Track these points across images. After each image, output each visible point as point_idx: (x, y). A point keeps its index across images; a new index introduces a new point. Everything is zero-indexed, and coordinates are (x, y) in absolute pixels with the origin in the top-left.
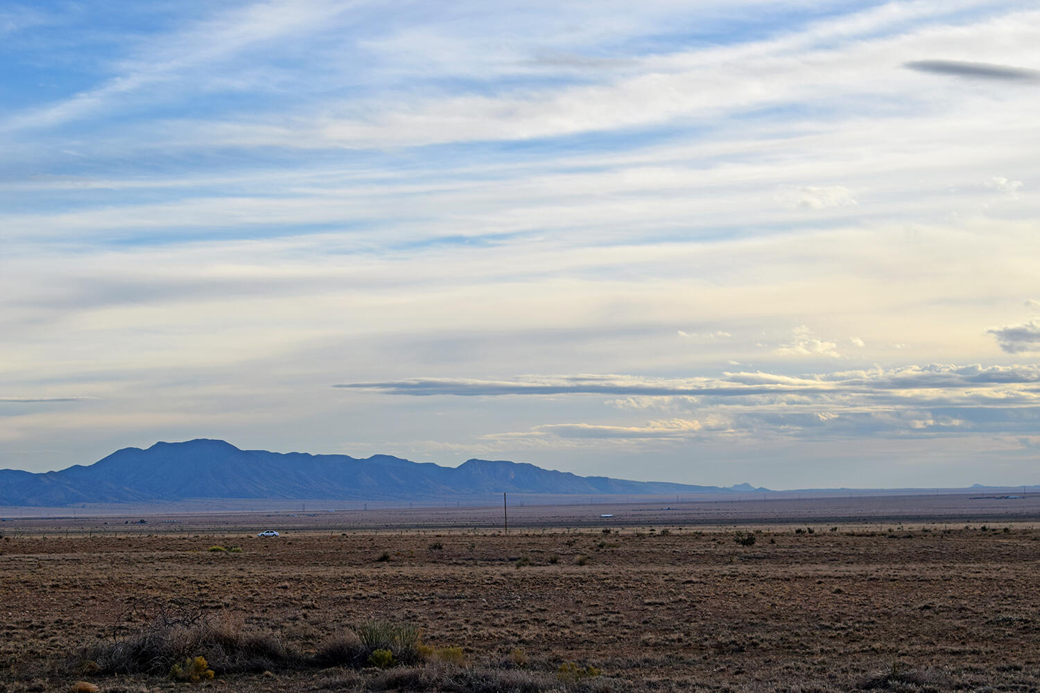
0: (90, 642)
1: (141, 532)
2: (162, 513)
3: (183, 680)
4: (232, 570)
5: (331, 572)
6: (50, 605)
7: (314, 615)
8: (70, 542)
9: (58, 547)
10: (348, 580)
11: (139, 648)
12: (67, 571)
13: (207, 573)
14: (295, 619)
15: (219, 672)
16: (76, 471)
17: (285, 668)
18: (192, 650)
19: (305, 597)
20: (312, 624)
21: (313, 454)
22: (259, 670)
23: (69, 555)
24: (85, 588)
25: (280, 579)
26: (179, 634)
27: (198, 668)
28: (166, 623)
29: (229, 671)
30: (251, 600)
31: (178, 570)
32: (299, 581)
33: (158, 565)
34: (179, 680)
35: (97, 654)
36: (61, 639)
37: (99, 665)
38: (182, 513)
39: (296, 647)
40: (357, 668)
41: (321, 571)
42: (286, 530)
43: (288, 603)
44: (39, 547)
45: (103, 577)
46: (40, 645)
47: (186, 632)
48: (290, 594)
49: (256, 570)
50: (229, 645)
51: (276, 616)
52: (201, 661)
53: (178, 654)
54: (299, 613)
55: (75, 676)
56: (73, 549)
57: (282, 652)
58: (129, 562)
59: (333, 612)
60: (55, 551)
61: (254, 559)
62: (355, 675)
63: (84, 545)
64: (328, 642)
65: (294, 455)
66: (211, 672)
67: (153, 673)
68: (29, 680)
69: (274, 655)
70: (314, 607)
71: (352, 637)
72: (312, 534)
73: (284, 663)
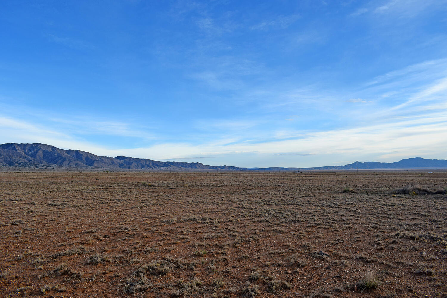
0: (396, 188)
1: (407, 172)
2: (411, 169)
3: (411, 195)
4: (422, 178)
5: (441, 179)
6: (390, 183)
7: (436, 186)
8: (394, 174)
9: (392, 174)
10: (443, 180)
11: (403, 190)
12: (393, 178)
13: (417, 179)
14: (432, 186)
15: (417, 194)
16: (396, 163)
17: (430, 194)
18: (413, 190)
19: (435, 183)
20: (436, 187)
21: (438, 159)
22: (425, 194)
23: (394, 176)
24: (396, 181)
25: (431, 180)
26: (410, 188)
27: (413, 193)
28: (408, 186)
29: (419, 194)
30: (425, 183)
31: (412, 178)
32: (434, 180)
33: (409, 177)
34: (410, 195)
35: (396, 190)
36: (391, 188)
37: (397, 192)
38: (414, 169)
39: (432, 191)
40: (443, 194)
41: (438, 179)
42: (433, 172)
43: (431, 184)
44: (389, 174)
45: (399, 179)
46: (387, 189)
47: (411, 187)
48: (432, 182)
49: (427, 178)
50: (419, 190)
51: (429, 186)
52: (414, 192)
53: (410, 191)
54: (433, 185)
55: (392, 194)
56: (395, 175)
57: (429, 191)
58: (404, 177)
59: (440, 185)
60: (392, 175)
61: (427, 177)
62: (442, 195)
63: (396, 174)
64: (438, 190)
65: (434, 160)
66: (416, 194)
67: (406, 194)
68: (385, 194)
69: (427, 192)
70: (436, 184)
71: (442, 189)
72: (438, 173)
73: (429, 193)
